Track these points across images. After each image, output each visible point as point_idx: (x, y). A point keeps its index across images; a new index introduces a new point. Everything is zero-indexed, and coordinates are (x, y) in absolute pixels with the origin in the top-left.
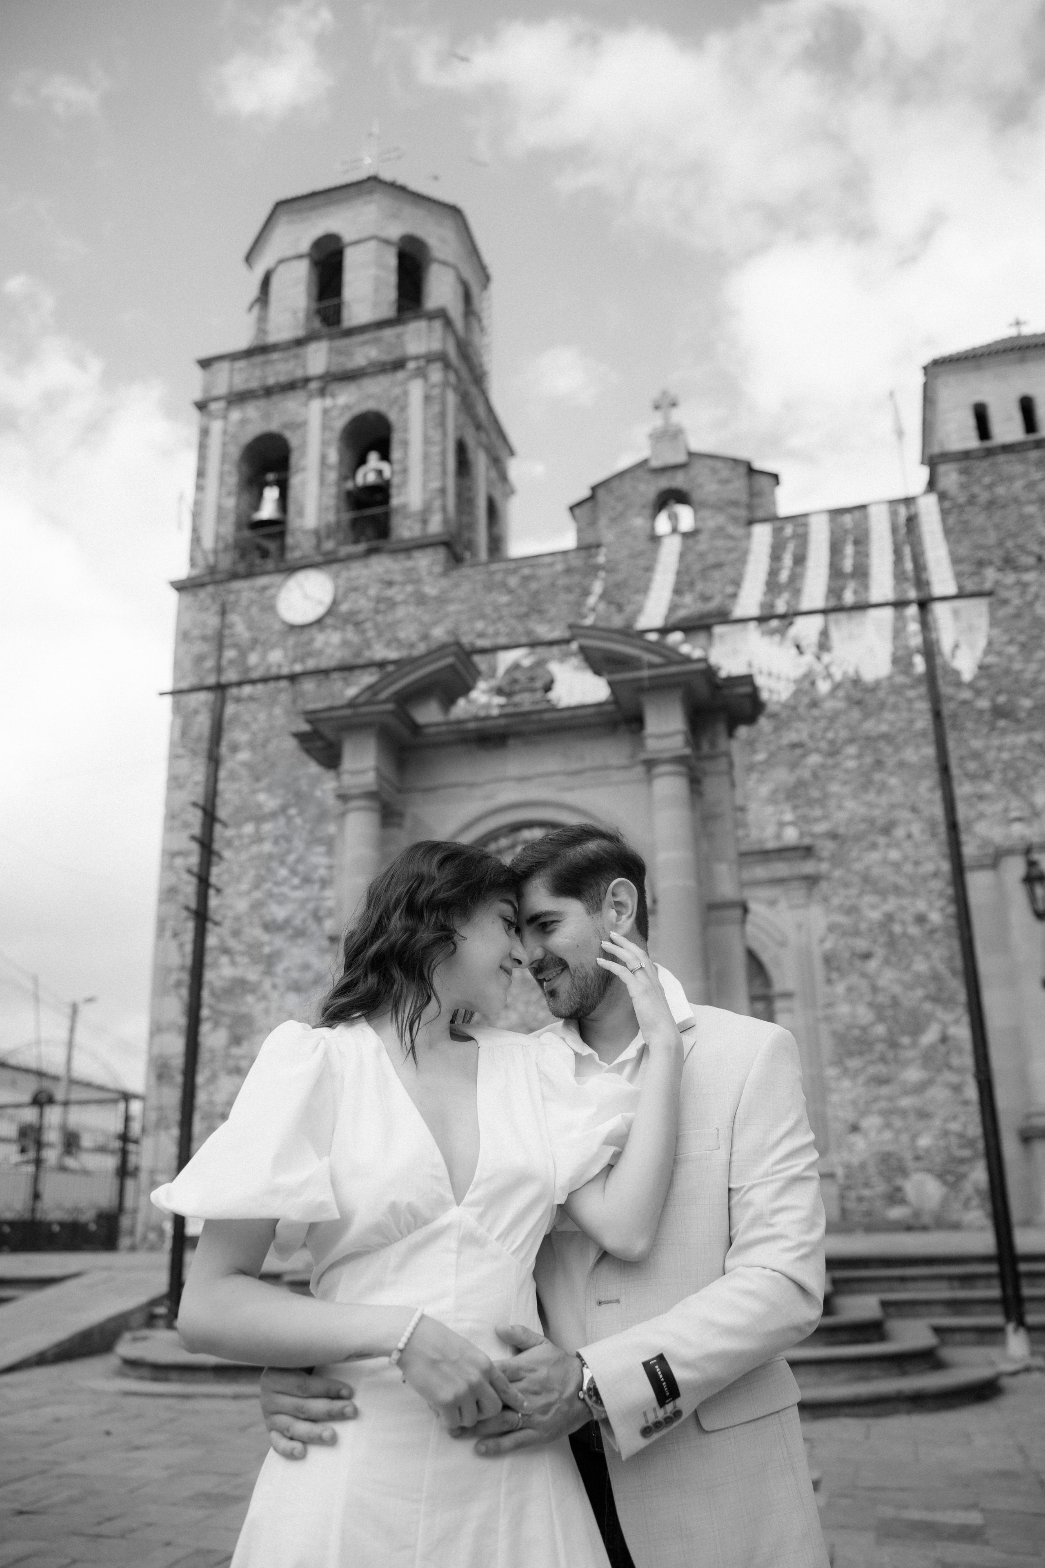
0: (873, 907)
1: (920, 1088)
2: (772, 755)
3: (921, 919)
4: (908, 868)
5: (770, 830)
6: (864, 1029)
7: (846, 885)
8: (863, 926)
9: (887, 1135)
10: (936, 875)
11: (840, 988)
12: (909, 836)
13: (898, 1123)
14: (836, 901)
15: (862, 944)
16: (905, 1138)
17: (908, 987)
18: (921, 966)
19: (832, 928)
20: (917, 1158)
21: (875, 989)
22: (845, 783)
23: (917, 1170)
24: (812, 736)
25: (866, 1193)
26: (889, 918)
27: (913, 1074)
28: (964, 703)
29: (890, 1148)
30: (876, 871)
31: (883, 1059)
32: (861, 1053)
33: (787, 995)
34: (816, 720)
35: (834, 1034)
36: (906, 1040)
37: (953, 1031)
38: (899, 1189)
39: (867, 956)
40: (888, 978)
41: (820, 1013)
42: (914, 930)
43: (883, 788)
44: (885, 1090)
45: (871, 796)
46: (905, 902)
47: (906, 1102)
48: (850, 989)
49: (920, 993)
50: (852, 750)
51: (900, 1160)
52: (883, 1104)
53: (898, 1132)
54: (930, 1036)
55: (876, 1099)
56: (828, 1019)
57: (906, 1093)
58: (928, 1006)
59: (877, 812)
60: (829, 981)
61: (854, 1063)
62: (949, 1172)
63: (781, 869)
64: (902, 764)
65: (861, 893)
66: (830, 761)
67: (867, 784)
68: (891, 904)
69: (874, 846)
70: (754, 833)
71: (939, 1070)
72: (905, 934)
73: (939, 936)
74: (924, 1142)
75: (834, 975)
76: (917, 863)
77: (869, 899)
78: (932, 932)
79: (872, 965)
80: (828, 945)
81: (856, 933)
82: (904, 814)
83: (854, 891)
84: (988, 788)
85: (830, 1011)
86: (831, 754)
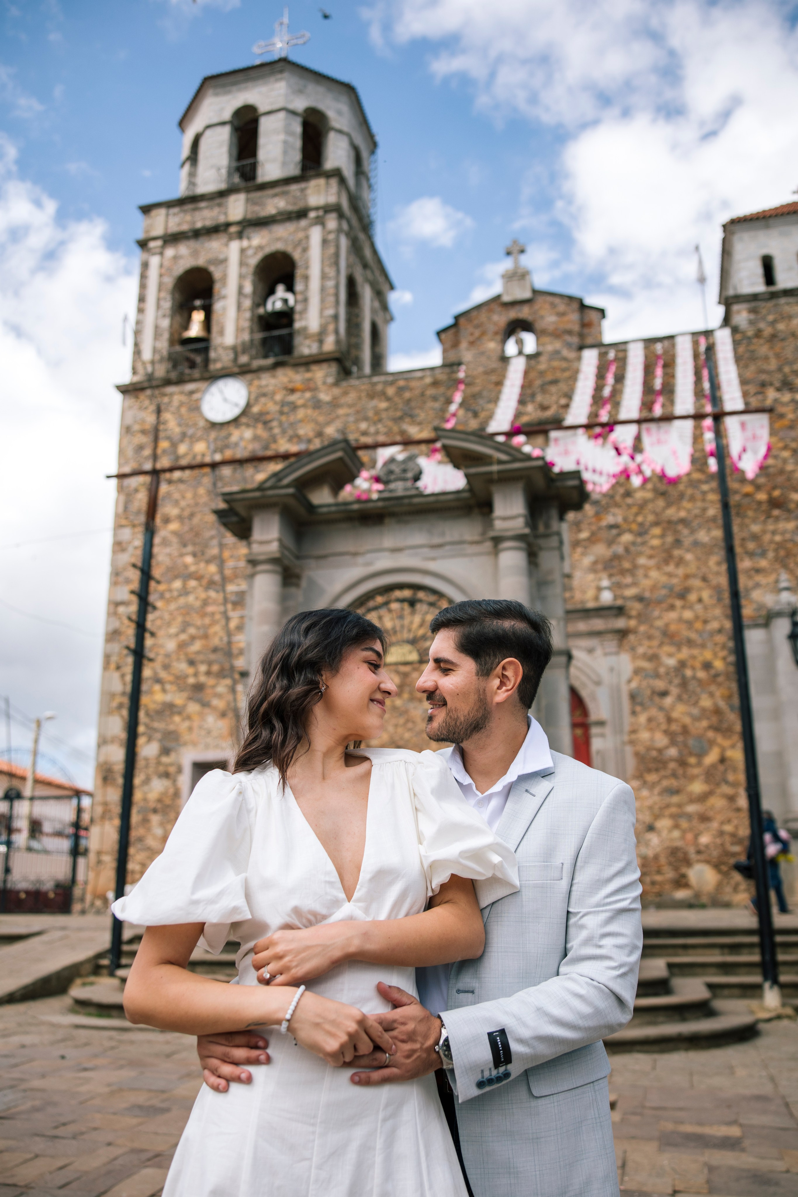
0: (670, 655)
1: (703, 798)
2: (593, 534)
3: (707, 666)
4: (698, 625)
5: (591, 593)
6: (660, 751)
7: (650, 637)
8: (662, 670)
9: (676, 834)
10: (720, 631)
11: (642, 719)
12: (700, 600)
13: (684, 824)
14: (641, 650)
15: (660, 685)
16: (689, 836)
17: (696, 719)
18: (706, 702)
19: (637, 671)
20: (699, 852)
21: (670, 720)
22: (651, 557)
23: (699, 861)
24: (625, 520)
25: (658, 878)
26: (682, 664)
27: (698, 787)
28: (747, 495)
29: (679, 844)
30: (673, 628)
31: (674, 775)
32: (657, 770)
33: (601, 723)
34: (629, 506)
35: (637, 754)
36: (692, 760)
37: (729, 753)
38: (684, 876)
39: (664, 694)
40: (680, 711)
41: (626, 738)
42: (701, 674)
43: (680, 562)
44: (675, 799)
45: (671, 568)
46: (696, 652)
47: (691, 808)
48: (650, 720)
49: (705, 723)
50: (657, 531)
51: (686, 854)
52: (674, 810)
53: (684, 832)
54: (712, 757)
55: (668, 806)
56: (632, 742)
57: (692, 801)
58: (710, 734)
59: (675, 581)
60: (634, 713)
61: (652, 777)
62: (724, 863)
63: (598, 624)
64: (696, 544)
65: (661, 645)
66: (639, 540)
67: (668, 558)
68: (685, 653)
69: (672, 607)
70: (578, 596)
71: (718, 785)
72: (694, 677)
73: (721, 679)
74: (704, 839)
75: (638, 709)
76: (705, 622)
77: (667, 649)
78: (716, 675)
79: (668, 701)
80: (634, 685)
81: (657, 676)
82: (696, 583)
83: (655, 643)
84: (763, 563)
85: (633, 737)
86: (640, 534)
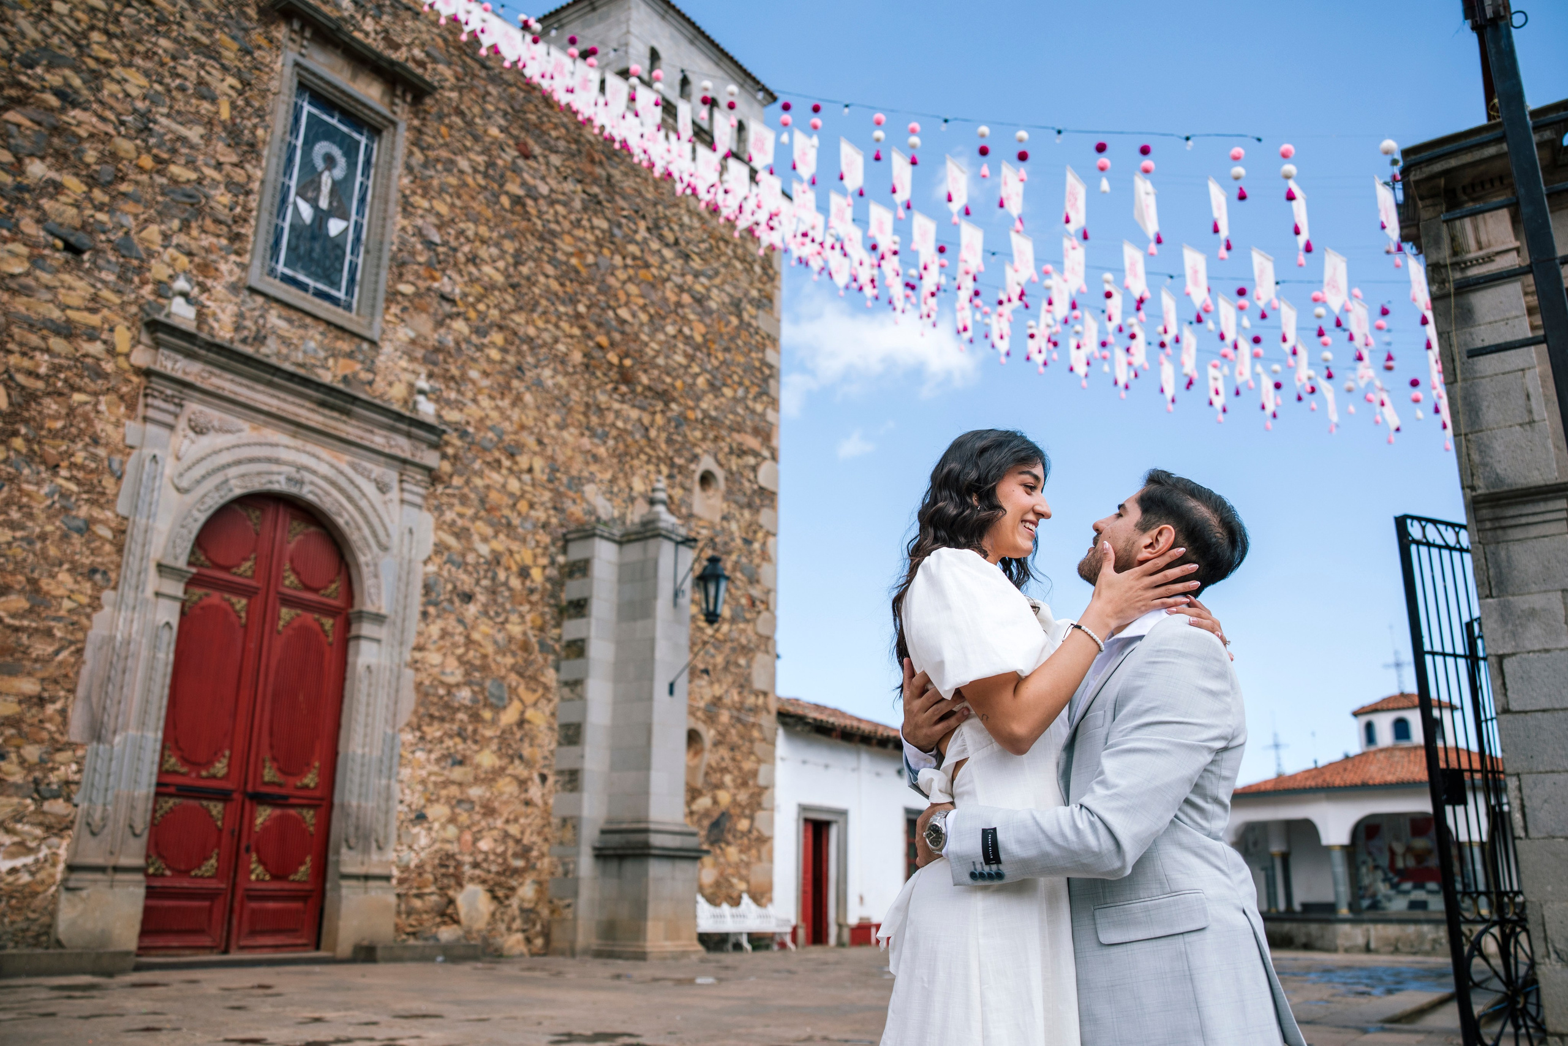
0: (485, 540)
1: (492, 777)
2: (418, 294)
3: (524, 573)
4: (523, 506)
5: (398, 391)
6: (449, 687)
7: (464, 500)
8: (471, 558)
9: (452, 831)
10: (545, 526)
11: (435, 630)
12: (530, 470)
13: (464, 818)
14: (449, 516)
15: (466, 581)
16: (468, 837)
17: (501, 651)
18: (515, 629)
19: (440, 548)
20: (476, 865)
21: (469, 642)
22: (486, 374)
23: (472, 879)
24: (465, 295)
25: (418, 903)
26: (496, 559)
27: (487, 759)
28: (600, 346)
29: (453, 848)
30: (494, 496)
31: (461, 734)
32: (442, 720)
33: (379, 619)
34: (473, 281)
35: (419, 685)
36: (487, 714)
37: (530, 714)
38: (451, 902)
39: (468, 598)
40: (483, 631)
41: (408, 657)
42: (515, 583)
43: (517, 400)
44: (457, 773)
45: (505, 403)
46: (515, 546)
47: (475, 792)
48: (444, 634)
49: (509, 660)
50: (498, 338)
51: (459, 865)
52: (454, 790)
53: (462, 829)
54: (509, 717)
55: (446, 783)
56: (415, 665)
57: (477, 780)
58: (513, 679)
59: (506, 425)
60: (425, 614)
61: (434, 731)
62: (500, 885)
63: (402, 446)
64: (539, 383)
65: (476, 518)
66: (474, 339)
67: (504, 389)
68: (500, 544)
69: (497, 465)
70: (380, 385)
71: (512, 759)
72: (506, 584)
73: (535, 598)
74: (484, 845)
75: (432, 610)
76: (532, 506)
77: (481, 527)
78: (532, 591)
79: (472, 609)
80: (431, 568)
81: (463, 565)
82: (530, 441)
83: (470, 512)
84: (602, 451)
85: (418, 655)
86: (477, 331)
